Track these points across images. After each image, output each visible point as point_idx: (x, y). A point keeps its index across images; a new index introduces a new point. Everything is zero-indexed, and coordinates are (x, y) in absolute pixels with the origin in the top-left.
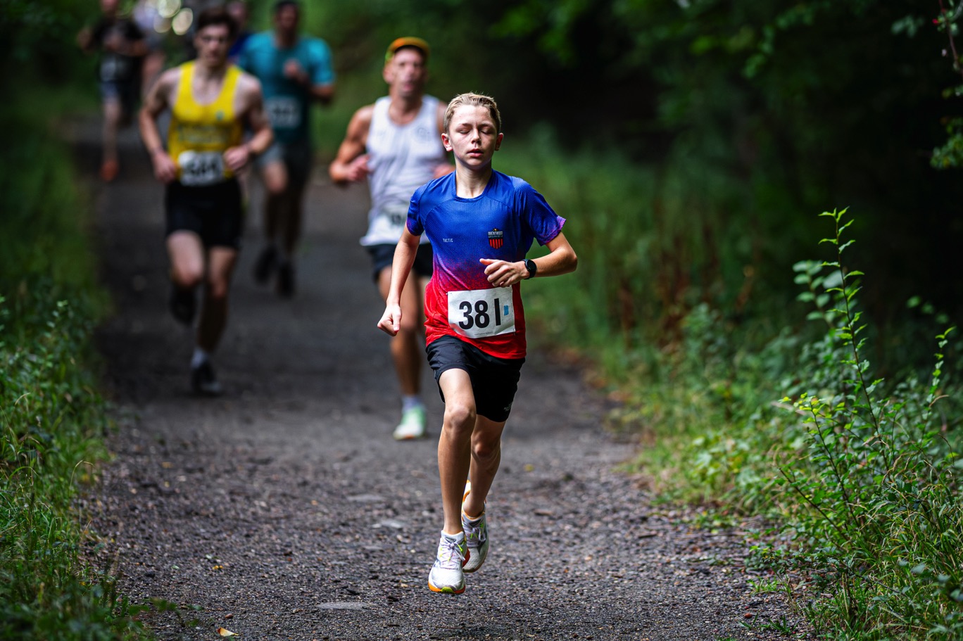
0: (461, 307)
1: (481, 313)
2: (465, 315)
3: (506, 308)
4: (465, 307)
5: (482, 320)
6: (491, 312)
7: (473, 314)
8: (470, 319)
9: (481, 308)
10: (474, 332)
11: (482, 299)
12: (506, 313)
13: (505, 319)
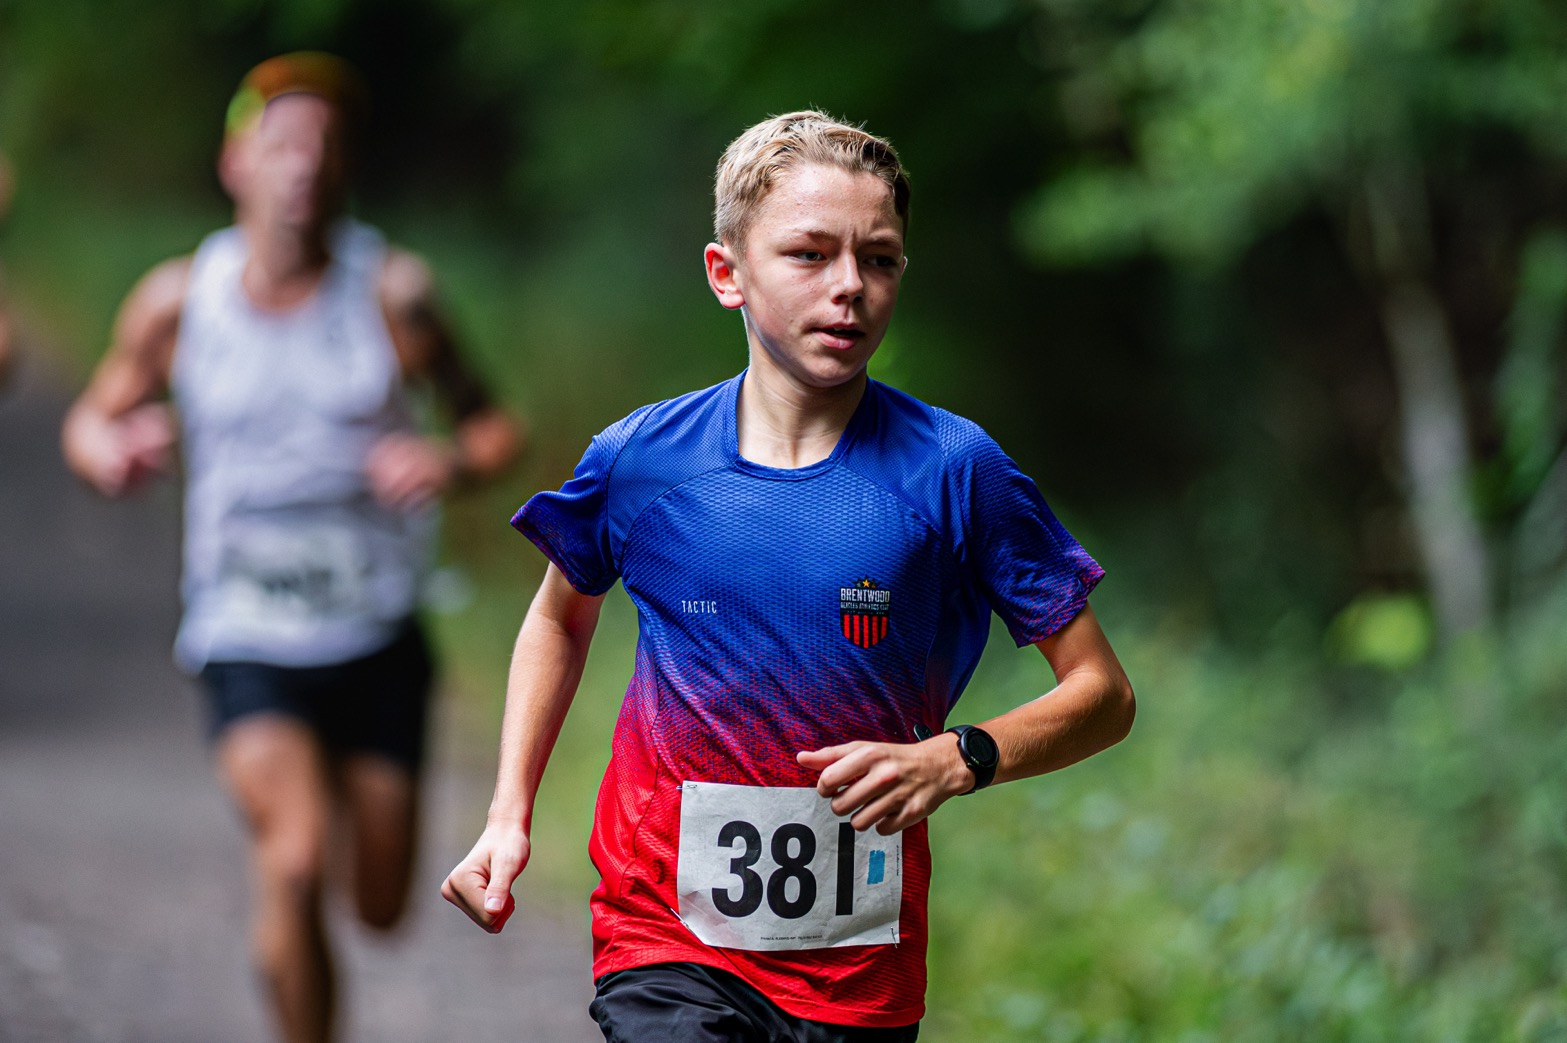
0: (726, 838)
1: (790, 867)
2: (737, 866)
3: (878, 859)
4: (739, 840)
5: (792, 889)
6: (824, 866)
7: (765, 867)
8: (752, 883)
9: (794, 848)
10: (759, 931)
11: (802, 818)
12: (876, 877)
13: (868, 896)
